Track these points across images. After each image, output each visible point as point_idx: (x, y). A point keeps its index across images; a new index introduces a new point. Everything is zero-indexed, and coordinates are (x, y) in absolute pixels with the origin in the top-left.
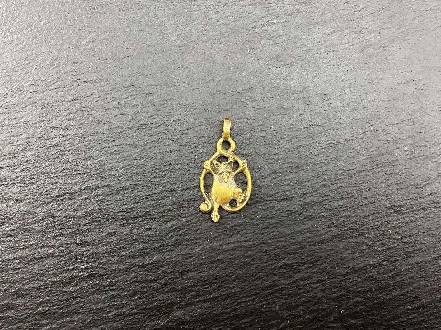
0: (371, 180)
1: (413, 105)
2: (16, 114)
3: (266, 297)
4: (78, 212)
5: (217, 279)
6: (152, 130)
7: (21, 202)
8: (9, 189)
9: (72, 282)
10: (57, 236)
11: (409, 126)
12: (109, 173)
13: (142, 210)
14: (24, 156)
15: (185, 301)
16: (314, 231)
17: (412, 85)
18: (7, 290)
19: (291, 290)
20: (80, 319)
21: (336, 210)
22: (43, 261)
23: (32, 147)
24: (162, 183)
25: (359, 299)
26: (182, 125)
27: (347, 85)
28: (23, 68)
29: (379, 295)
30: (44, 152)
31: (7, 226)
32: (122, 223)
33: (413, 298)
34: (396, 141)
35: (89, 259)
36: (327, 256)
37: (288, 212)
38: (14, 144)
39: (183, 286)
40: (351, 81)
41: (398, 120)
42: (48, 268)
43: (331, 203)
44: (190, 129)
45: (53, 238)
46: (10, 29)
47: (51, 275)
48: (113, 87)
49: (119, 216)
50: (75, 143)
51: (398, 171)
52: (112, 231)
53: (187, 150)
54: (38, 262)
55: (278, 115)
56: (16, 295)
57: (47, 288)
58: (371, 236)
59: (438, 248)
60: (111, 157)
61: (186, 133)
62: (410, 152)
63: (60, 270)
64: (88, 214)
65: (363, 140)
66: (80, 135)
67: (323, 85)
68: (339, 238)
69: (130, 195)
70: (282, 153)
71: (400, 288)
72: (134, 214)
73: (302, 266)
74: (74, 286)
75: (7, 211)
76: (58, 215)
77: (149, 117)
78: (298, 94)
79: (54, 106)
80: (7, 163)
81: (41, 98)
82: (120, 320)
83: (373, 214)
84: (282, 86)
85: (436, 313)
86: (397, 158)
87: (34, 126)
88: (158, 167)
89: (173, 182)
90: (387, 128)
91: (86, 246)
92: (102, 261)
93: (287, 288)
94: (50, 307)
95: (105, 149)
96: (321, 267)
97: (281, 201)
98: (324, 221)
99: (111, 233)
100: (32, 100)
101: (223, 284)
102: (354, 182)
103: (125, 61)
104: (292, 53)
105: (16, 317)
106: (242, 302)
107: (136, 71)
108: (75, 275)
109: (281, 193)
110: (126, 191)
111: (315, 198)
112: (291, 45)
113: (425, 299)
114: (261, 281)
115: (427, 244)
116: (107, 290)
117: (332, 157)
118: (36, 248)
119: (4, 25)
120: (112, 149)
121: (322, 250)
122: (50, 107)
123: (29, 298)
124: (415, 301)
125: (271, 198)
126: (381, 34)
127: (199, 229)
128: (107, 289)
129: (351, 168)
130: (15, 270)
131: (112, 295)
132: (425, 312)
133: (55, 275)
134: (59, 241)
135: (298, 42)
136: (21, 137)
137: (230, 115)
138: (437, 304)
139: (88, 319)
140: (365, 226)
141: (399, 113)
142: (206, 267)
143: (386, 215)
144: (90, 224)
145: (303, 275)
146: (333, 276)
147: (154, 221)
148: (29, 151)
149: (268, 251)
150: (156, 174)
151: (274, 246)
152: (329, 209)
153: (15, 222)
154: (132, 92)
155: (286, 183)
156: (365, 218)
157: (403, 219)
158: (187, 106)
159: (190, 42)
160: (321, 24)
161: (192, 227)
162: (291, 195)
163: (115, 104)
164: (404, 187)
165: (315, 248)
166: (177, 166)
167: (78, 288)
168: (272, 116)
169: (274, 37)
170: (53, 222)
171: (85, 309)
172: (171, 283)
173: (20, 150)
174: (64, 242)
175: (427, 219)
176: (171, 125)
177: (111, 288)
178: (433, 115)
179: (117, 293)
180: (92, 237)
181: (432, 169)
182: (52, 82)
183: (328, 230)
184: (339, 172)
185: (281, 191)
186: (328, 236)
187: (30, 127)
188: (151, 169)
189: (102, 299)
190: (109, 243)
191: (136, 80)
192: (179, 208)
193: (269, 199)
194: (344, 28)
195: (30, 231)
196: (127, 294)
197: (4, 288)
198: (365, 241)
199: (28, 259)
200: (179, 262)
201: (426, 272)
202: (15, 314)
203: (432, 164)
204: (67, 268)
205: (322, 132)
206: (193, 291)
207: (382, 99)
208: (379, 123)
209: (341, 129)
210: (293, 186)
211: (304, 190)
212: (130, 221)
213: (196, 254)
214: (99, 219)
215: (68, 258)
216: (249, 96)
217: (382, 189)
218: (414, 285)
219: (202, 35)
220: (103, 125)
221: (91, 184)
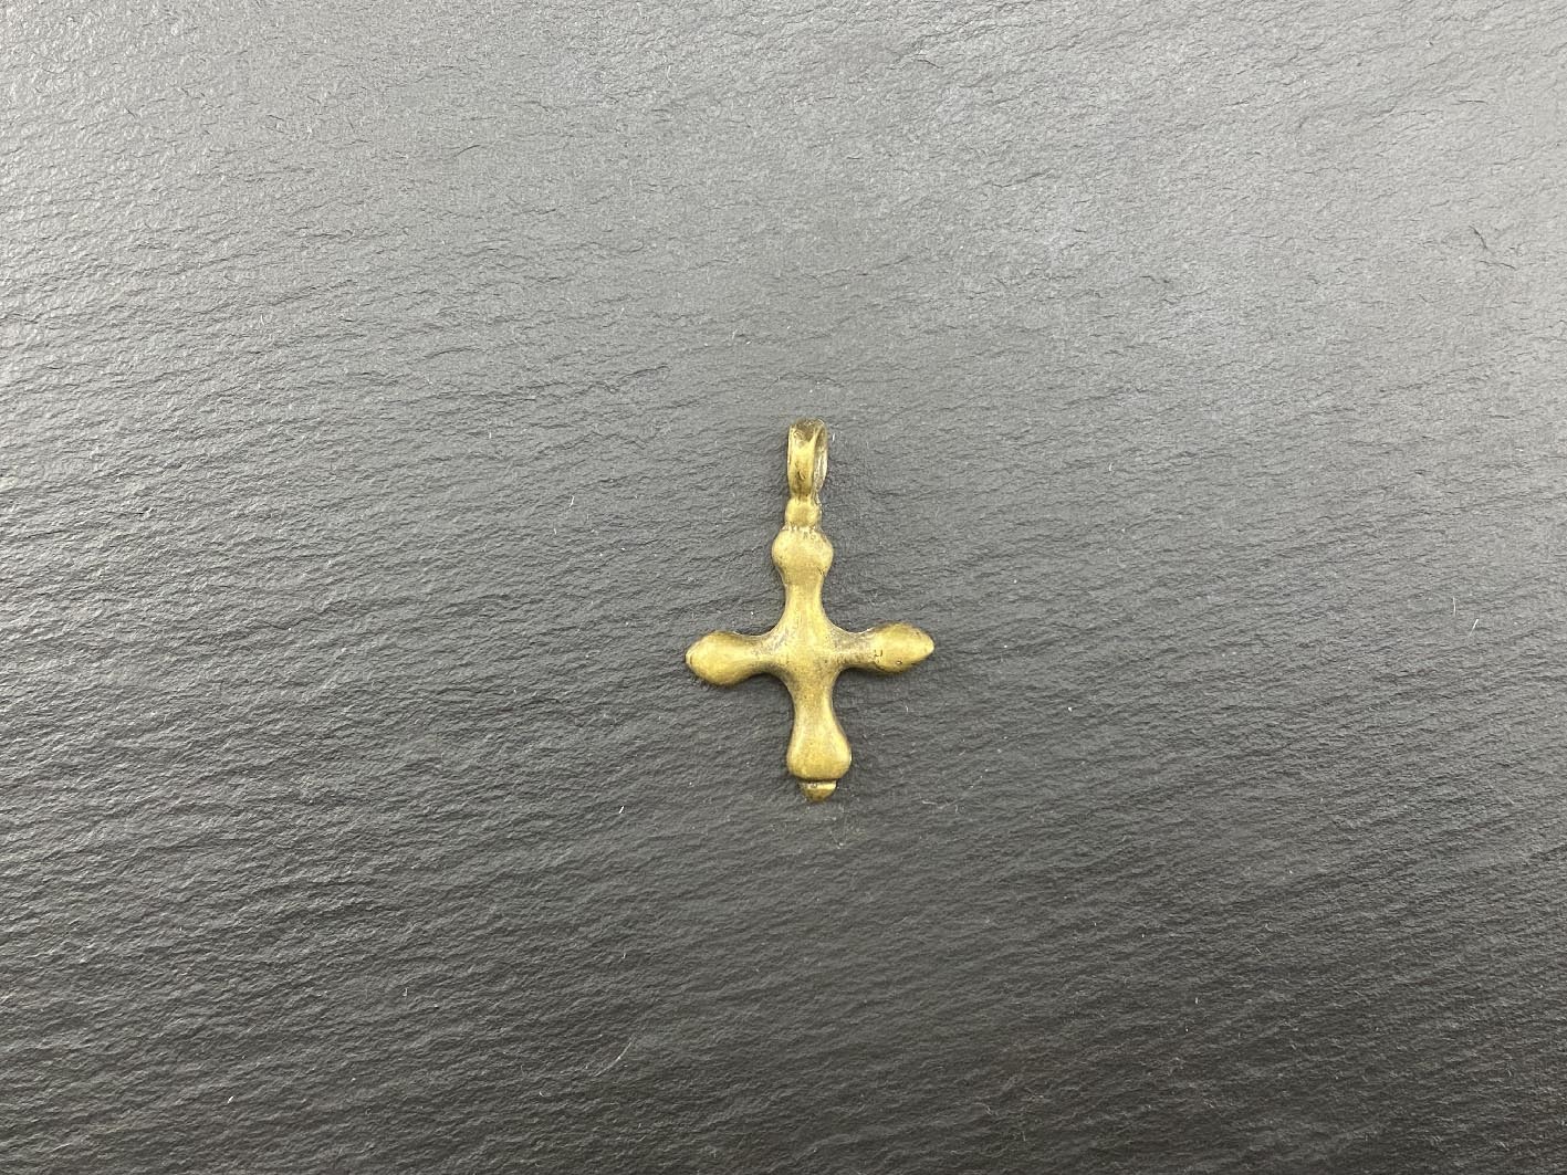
0: (1322, 584)
1: (1476, 320)
2: (85, 349)
3: (954, 988)
4: (301, 689)
5: (784, 923)
6: (561, 408)
7: (105, 653)
8: (65, 608)
9: (283, 931)
10: (232, 773)
11: (1460, 395)
12: (410, 558)
13: (524, 683)
14: (114, 497)
15: (676, 999)
16: (1122, 758)
17: (1471, 247)
18: (61, 957)
19: (1040, 964)
20: (314, 1059)
21: (1197, 686)
22: (183, 860)
23: (146, 461)
24: (599, 591)
25: (1277, 996)
26: (663, 390)
27: (1244, 249)
28: (109, 188)
29: (1347, 982)
30: (183, 482)
31: (59, 735)
32: (456, 728)
33: (1466, 993)
34: (1413, 444)
35: (343, 852)
36: (1167, 847)
37: (1029, 694)
38: (81, 455)
39: (668, 945)
40: (1258, 233)
41: (1420, 372)
42: (202, 883)
43: (1184, 662)
44: (692, 402)
45: (215, 779)
46: (62, 51)
47: (213, 907)
48: (425, 253)
49: (446, 704)
50: (293, 451)
51: (1421, 551)
52: (422, 757)
53: (683, 475)
54: (166, 863)
55: (999, 354)
56: (94, 975)
57: (199, 951)
58: (1323, 777)
59: (1555, 821)
60: (416, 502)
61: (678, 419)
62: (1462, 484)
63: (244, 890)
64: (339, 697)
65: (1298, 442)
66: (310, 423)
67: (1161, 248)
68: (1209, 784)
69: (485, 634)
70: (1012, 489)
71: (1420, 957)
72: (500, 699)
73: (1081, 880)
74: (293, 945)
75: (59, 688)
76: (233, 700)
77: (550, 361)
78: (1070, 282)
79: (217, 321)
80: (58, 517)
81: (172, 294)
82: (448, 1063)
83: (1326, 703)
84: (1015, 251)
85: (1544, 1044)
86: (1417, 506)
87: (149, 390)
88: (583, 536)
89: (633, 590)
90: (1383, 401)
91: (332, 807)
92: (387, 859)
93: (1028, 955)
94: (211, 1017)
95: (396, 471)
96: (1146, 883)
97: (1009, 656)
98: (1155, 727)
99: (418, 764)
100: (141, 300)
101: (806, 942)
102: (1266, 589)
103: (464, 163)
104: (1050, 134)
105: (94, 1052)
106: (872, 1003)
107: (502, 199)
108: (292, 907)
109: (1008, 629)
110: (471, 620)
111: (1125, 644)
112: (1046, 108)
113: (1508, 996)
114: (936, 930)
115: (1519, 806)
116: (407, 961)
117: (1188, 502)
118: (161, 815)
119: (42, 36)
120: (418, 471)
121: (1151, 826)
122: (205, 324)
123: (137, 987)
124: (1470, 1002)
125: (975, 646)
126: (1363, 69)
127: (722, 753)
128: (404, 956)
129: (1254, 541)
130: (86, 888)
131: (425, 977)
132: (1504, 1040)
133: (223, 907)
134: (239, 791)
135: (1073, 97)
136: (103, 429)
137: (832, 354)
138: (1548, 1015)
139: (342, 1059)
140: (1303, 744)
141: (1425, 348)
142: (748, 882)
143: (1374, 706)
144: (348, 732)
145: (1083, 909)
146: (1188, 916)
147: (569, 721)
148: (134, 478)
149: (961, 829)
150: (572, 560)
151: (981, 809)
152: (1177, 685)
153: (87, 725)
154: (489, 273)
155: (1027, 593)
156: (1300, 715)
157: (1435, 720)
158: (682, 322)
159: (692, 96)
160: (1155, 33)
161: (699, 744)
162: (1044, 632)
163: (429, 312)
164: (1440, 606)
165: (1129, 818)
166: (646, 533)
167: (306, 951)
168: (982, 358)
169: (988, 76)
170: (217, 724)
171: (330, 1023)
172: (628, 936)
173: (101, 474)
174: (259, 794)
175: (1517, 720)
176: (622, 389)
177: (420, 953)
178: (1543, 355)
179: (439, 968)
180: (352, 778)
181: (1537, 545)
182: (211, 237)
183: (1173, 755)
184: (1213, 555)
185: (1009, 619)
186: (1170, 777)
187: (137, 395)
188: (555, 542)
189: (388, 989)
190: (413, 798)
191: (502, 230)
192: (654, 678)
193: (964, 646)
194: (1235, 46)
195: (138, 755)
196: (473, 975)
197: (51, 952)
198: (1301, 794)
199: (132, 851)
200: (653, 863)
201: (1510, 904)
202: (88, 1041)
203: (1539, 528)
204: (267, 883)
205: (1155, 414)
206: (700, 965)
207: (1369, 300)
208: (1353, 385)
209: (1221, 403)
210: (1048, 602)
211: (1090, 616)
212: (481, 724)
213: (710, 839)
214: (376, 716)
215: (271, 849)
216: (897, 289)
217: (1363, 615)
218: (1469, 948)
219: (734, 72)
220: (389, 389)
221: (348, 592)
